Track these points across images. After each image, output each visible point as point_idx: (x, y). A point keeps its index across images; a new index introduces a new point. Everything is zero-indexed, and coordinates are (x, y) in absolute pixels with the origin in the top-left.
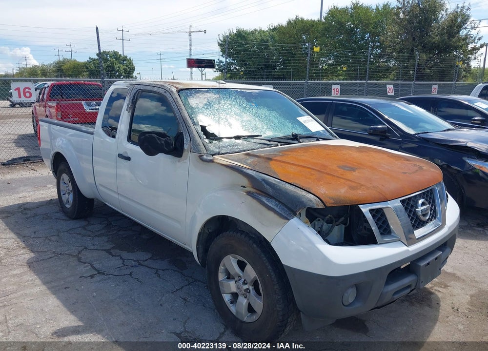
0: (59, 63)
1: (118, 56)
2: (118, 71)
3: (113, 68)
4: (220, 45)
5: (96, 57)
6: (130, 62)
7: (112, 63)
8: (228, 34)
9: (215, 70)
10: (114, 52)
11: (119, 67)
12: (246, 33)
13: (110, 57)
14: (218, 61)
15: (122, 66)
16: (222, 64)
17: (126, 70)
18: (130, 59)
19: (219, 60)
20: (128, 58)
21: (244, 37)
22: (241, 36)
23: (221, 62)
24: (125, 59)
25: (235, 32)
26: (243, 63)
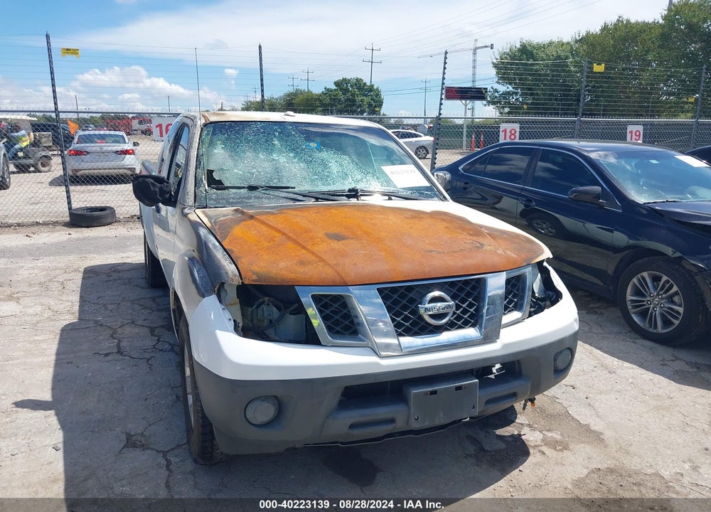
0: (289, 95)
1: (362, 85)
2: (360, 106)
3: (354, 101)
4: (495, 66)
5: (334, 87)
6: (378, 94)
7: (353, 95)
8: (508, 51)
9: (485, 102)
10: (357, 80)
11: (362, 101)
12: (534, 47)
13: (351, 86)
14: (492, 90)
15: (365, 98)
16: (496, 94)
17: (370, 105)
18: (377, 89)
19: (492, 88)
20: (375, 87)
21: (531, 53)
22: (526, 51)
23: (496, 91)
24: (371, 89)
25: (518, 46)
26: (528, 91)
